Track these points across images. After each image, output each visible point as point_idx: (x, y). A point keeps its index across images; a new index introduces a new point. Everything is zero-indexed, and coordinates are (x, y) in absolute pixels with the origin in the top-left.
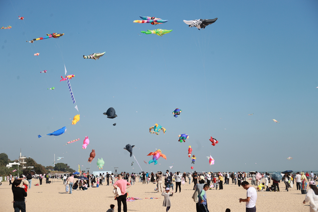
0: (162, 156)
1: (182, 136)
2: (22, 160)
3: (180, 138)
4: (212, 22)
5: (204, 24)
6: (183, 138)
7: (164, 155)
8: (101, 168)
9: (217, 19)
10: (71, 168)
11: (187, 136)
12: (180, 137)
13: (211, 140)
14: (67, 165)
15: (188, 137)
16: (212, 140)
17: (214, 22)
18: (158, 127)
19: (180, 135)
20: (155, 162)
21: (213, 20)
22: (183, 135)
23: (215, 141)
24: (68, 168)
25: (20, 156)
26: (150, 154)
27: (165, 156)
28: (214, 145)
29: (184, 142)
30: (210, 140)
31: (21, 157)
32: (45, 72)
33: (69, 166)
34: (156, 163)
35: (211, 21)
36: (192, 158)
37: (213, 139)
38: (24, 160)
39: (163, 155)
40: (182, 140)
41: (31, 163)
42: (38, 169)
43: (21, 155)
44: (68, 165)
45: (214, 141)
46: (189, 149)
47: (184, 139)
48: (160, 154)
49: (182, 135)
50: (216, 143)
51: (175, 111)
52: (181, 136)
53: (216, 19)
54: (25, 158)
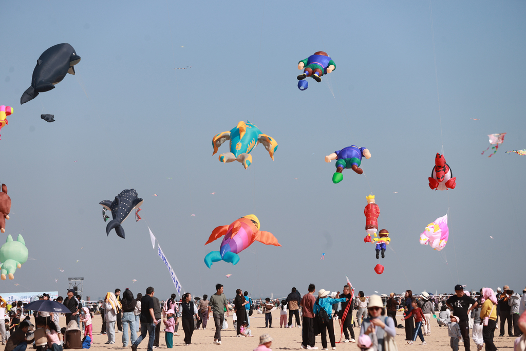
36: (378, 240)
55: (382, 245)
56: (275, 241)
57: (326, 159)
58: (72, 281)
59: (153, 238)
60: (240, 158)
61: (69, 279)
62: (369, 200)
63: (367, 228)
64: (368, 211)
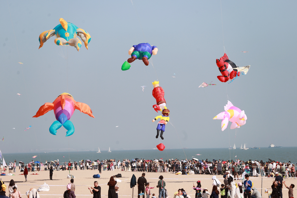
0: (79, 109)
1: (140, 49)
3: (132, 55)
6: (141, 55)
7: (84, 105)
12: (132, 52)
15: (155, 51)
16: (221, 65)
18: (69, 27)
22: (143, 47)
23: (230, 69)
26: (41, 112)
29: (146, 64)
30: (218, 62)
34: (70, 133)
47: (146, 57)
48: (73, 104)
49: (136, 48)
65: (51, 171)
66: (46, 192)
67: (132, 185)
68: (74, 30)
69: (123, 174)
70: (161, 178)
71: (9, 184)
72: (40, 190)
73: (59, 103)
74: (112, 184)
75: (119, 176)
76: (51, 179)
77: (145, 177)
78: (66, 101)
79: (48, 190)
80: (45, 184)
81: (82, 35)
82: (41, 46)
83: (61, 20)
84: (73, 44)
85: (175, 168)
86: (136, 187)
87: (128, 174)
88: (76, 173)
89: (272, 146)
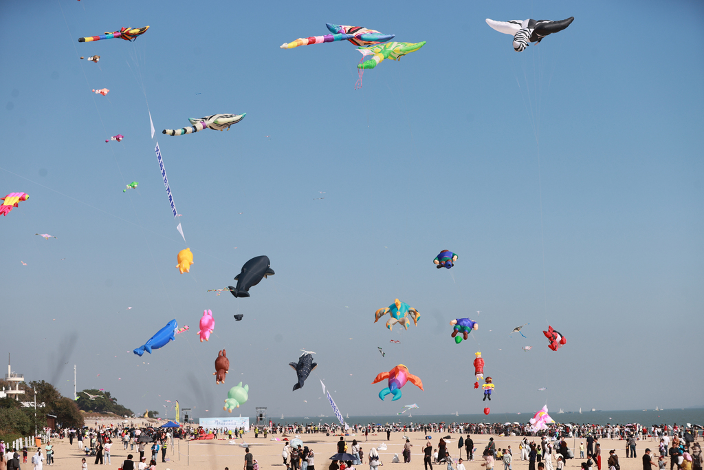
0: (413, 381)
1: (461, 323)
2: (13, 385)
3: (455, 328)
4: (558, 27)
5: (540, 32)
6: (462, 329)
8: (228, 408)
9: (572, 19)
10: (119, 403)
11: (474, 323)
12: (454, 325)
13: (548, 333)
14: (108, 394)
15: (476, 326)
16: (550, 335)
17: (564, 27)
18: (401, 307)
19: (455, 321)
20: (395, 394)
21: (563, 24)
22: (464, 322)
23: (559, 338)
24: (113, 402)
25: (7, 375)
27: (419, 380)
28: (553, 348)
30: (545, 333)
31: (11, 376)
32: (118, 139)
33: (114, 399)
34: (397, 397)
35: (558, 24)
36: (485, 385)
37: (554, 331)
38: (17, 386)
39: (413, 377)
40: (460, 335)
41: (48, 397)
42: (64, 411)
43: (9, 373)
44: (112, 396)
45: (556, 338)
46: (476, 360)
47: (467, 331)
48: (405, 375)
49: (459, 322)
50: (562, 342)
51: (440, 257)
52: (457, 324)
53: (569, 20)
54: (22, 379)
55: (488, 390)
56: (421, 385)
57: (450, 323)
58: (259, 409)
59: (324, 387)
60: (400, 321)
61: (257, 408)
62: (477, 356)
63: (476, 374)
64: (476, 363)
65: (388, 433)
66: (384, 451)
67: (460, 445)
68: (406, 308)
69: (452, 435)
70: (492, 439)
71: (352, 443)
72: (379, 449)
73: (393, 374)
74: (442, 445)
75: (448, 437)
76: (388, 439)
77: (470, 438)
78: (400, 372)
79: (385, 449)
80: (383, 444)
81: (413, 313)
82: (376, 321)
83: (397, 301)
84: (403, 323)
85: (499, 430)
86: (464, 447)
87: (456, 437)
88: (411, 435)
89: (594, 410)
